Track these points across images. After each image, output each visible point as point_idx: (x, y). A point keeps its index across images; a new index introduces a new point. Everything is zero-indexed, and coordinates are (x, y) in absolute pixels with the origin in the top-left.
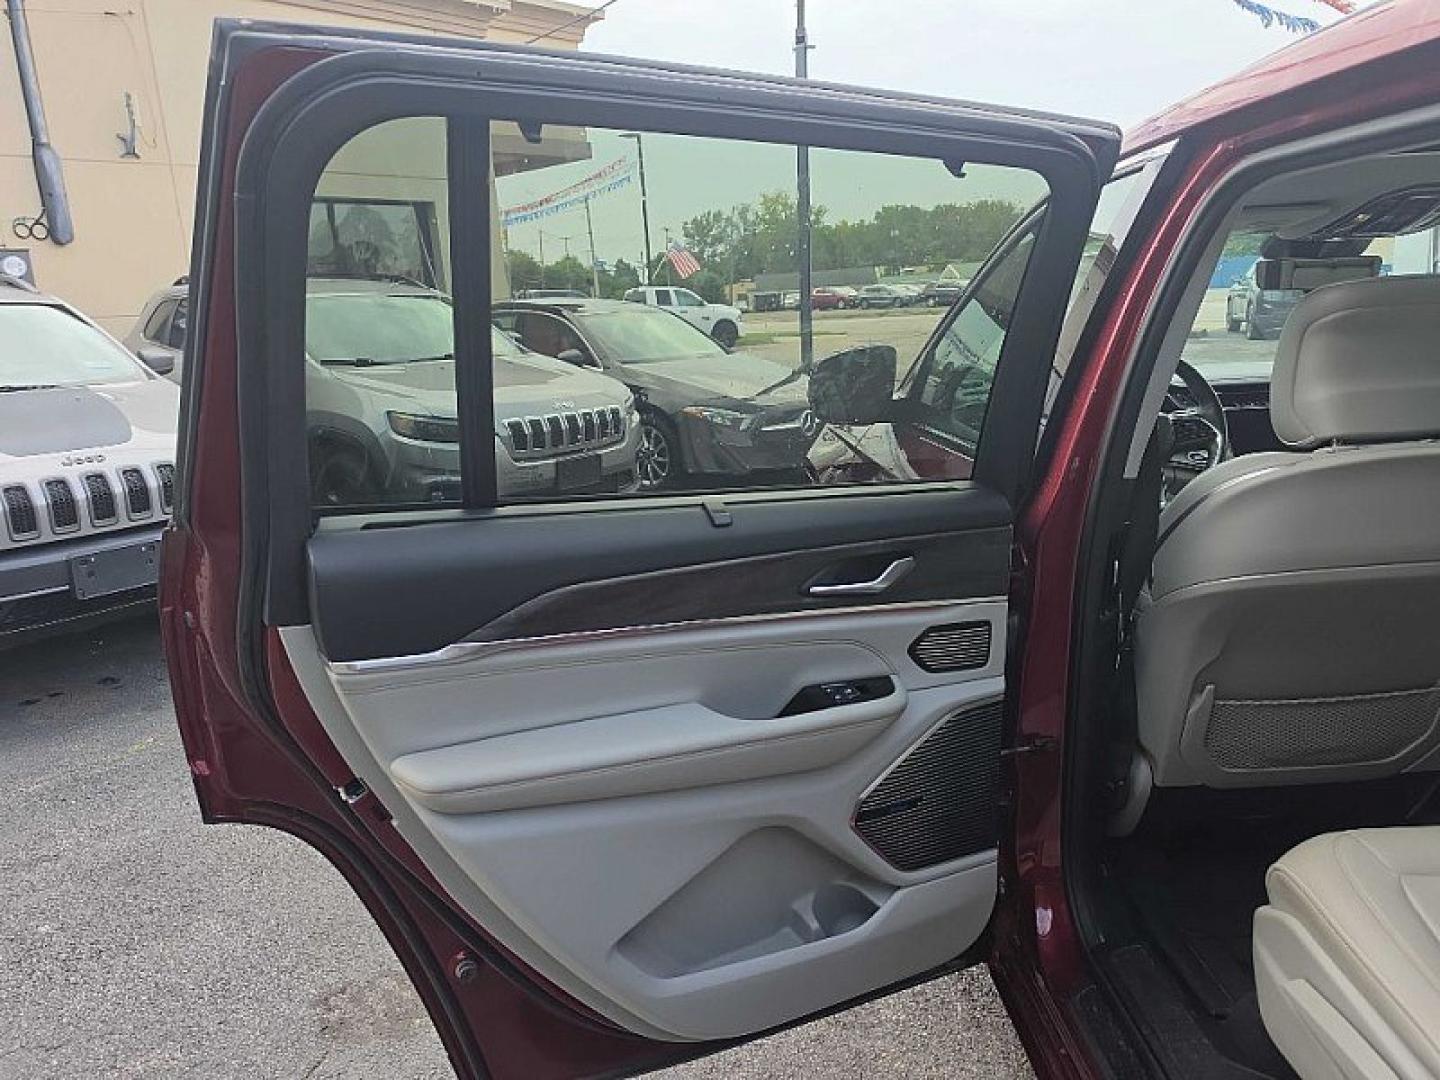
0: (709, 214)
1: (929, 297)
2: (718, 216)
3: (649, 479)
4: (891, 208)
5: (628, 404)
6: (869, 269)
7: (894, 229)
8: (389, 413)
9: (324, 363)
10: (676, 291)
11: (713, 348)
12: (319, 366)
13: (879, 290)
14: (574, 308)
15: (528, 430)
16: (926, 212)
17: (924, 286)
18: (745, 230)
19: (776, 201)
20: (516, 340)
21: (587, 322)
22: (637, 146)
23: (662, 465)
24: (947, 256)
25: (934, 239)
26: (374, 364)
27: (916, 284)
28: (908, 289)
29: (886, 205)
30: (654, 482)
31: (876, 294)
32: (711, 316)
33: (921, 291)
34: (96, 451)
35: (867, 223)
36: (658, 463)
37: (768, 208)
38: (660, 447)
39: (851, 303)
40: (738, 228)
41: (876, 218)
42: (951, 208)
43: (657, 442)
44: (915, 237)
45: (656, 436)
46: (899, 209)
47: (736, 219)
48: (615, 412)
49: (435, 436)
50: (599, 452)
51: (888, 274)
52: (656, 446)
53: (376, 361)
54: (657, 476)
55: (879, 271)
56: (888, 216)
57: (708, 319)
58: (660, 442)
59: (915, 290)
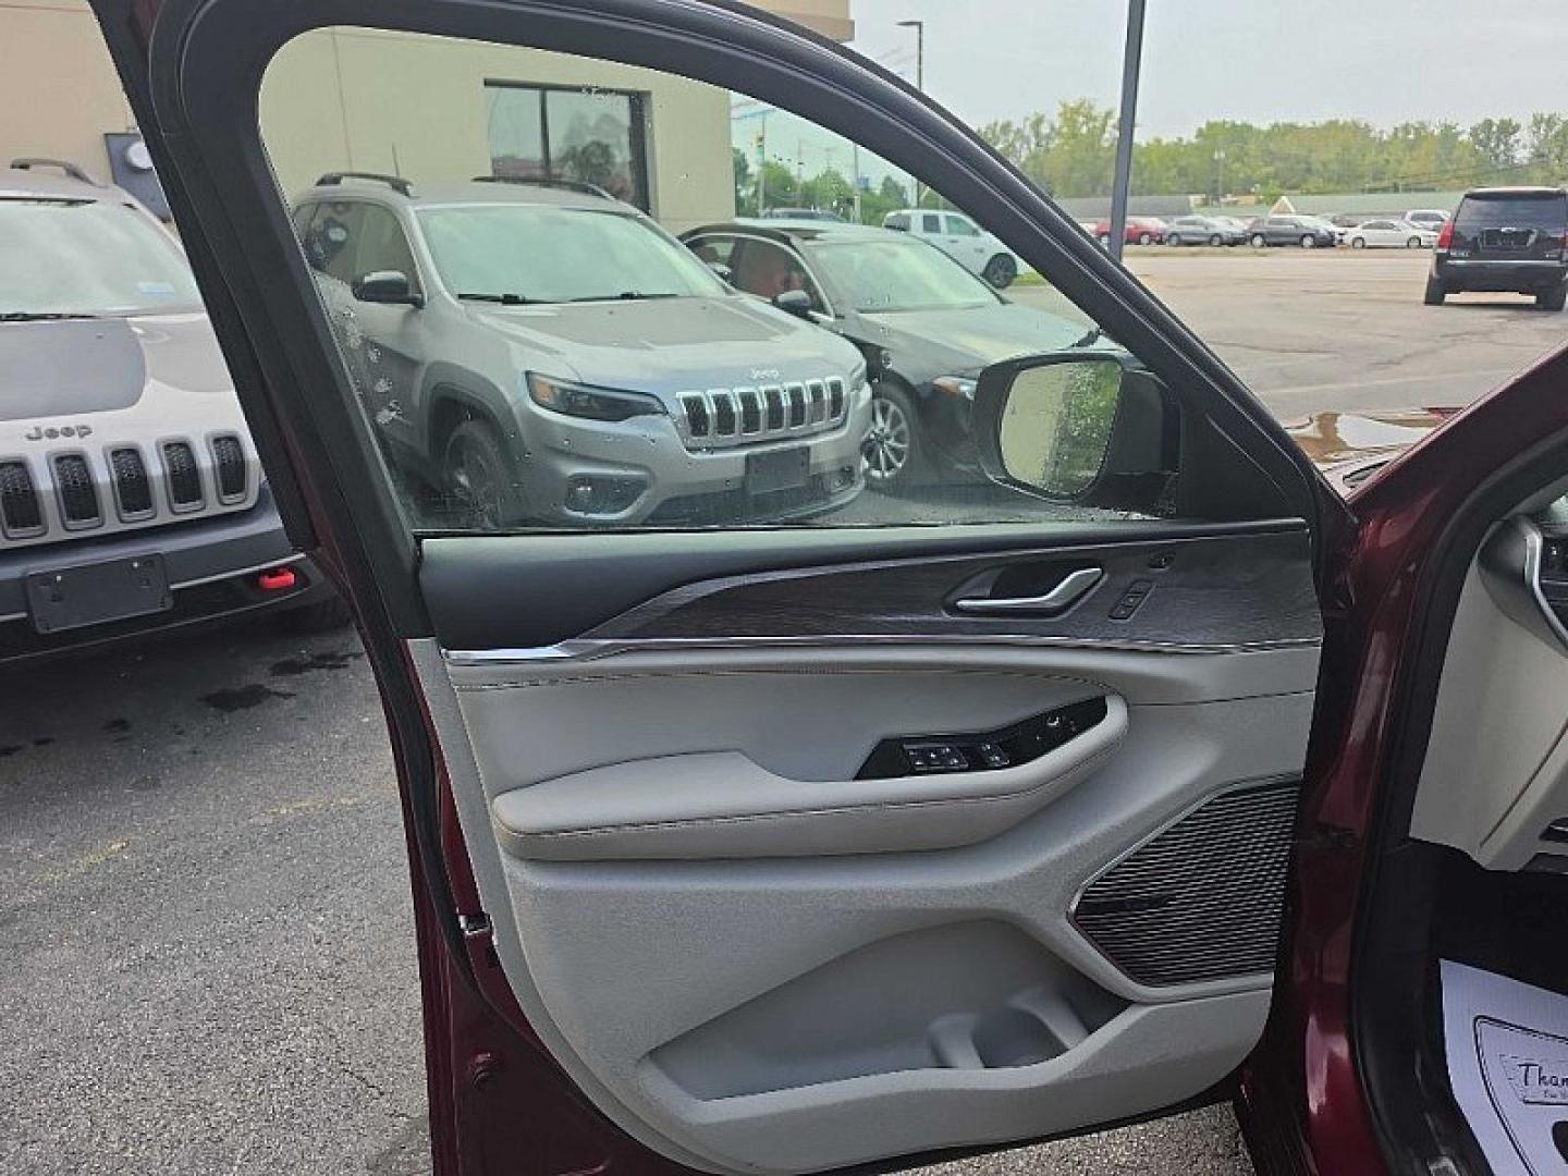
0: (996, 124)
1: (1256, 235)
2: (1006, 127)
3: (880, 469)
4: (1216, 124)
5: (856, 375)
6: (1183, 197)
7: (1219, 150)
8: (528, 373)
9: (461, 297)
10: (948, 218)
11: (982, 294)
12: (454, 301)
13: (1193, 223)
14: (809, 235)
15: (711, 409)
16: (1259, 132)
17: (1250, 221)
18: (1038, 145)
19: (1076, 111)
20: (721, 275)
21: (822, 255)
22: (916, 35)
23: (898, 454)
24: (1281, 187)
25: (1267, 164)
26: (524, 302)
27: (1239, 217)
28: (1231, 224)
29: (1212, 120)
30: (887, 474)
31: (1191, 228)
32: (986, 248)
33: (1246, 228)
34: (72, 421)
35: (1185, 142)
36: (893, 449)
37: (1066, 119)
38: (898, 428)
39: (1160, 240)
40: (1028, 143)
41: (1197, 137)
42: (1291, 128)
43: (895, 422)
44: (1243, 162)
45: (895, 415)
46: (1227, 126)
47: (1028, 131)
48: (836, 388)
49: (582, 409)
50: (809, 443)
51: (1205, 203)
52: (893, 426)
53: (528, 298)
54: (890, 466)
55: (1194, 199)
56: (1211, 133)
57: (981, 251)
58: (899, 422)
59: (1239, 227)
